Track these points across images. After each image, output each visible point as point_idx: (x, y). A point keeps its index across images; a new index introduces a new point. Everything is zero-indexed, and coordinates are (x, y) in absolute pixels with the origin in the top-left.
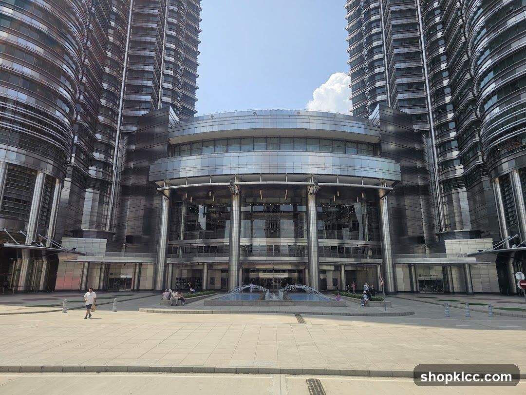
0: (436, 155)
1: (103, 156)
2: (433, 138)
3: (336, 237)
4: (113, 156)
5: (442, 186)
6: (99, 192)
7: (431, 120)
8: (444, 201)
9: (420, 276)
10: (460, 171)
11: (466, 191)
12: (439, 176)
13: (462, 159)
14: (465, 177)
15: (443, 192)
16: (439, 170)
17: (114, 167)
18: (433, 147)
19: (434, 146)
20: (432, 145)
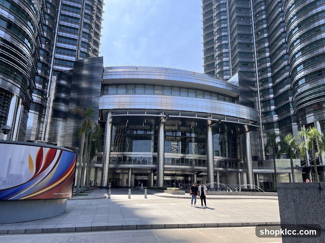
0: (260, 108)
1: (41, 86)
2: (259, 97)
3: (220, 155)
4: (47, 87)
5: (264, 126)
6: (38, 113)
7: (258, 86)
8: (264, 135)
9: (261, 180)
10: (276, 118)
11: (279, 130)
12: (262, 120)
13: (277, 111)
14: (278, 121)
15: (264, 130)
16: (262, 116)
17: (47, 95)
18: (258, 102)
19: (260, 102)
20: (258, 101)
